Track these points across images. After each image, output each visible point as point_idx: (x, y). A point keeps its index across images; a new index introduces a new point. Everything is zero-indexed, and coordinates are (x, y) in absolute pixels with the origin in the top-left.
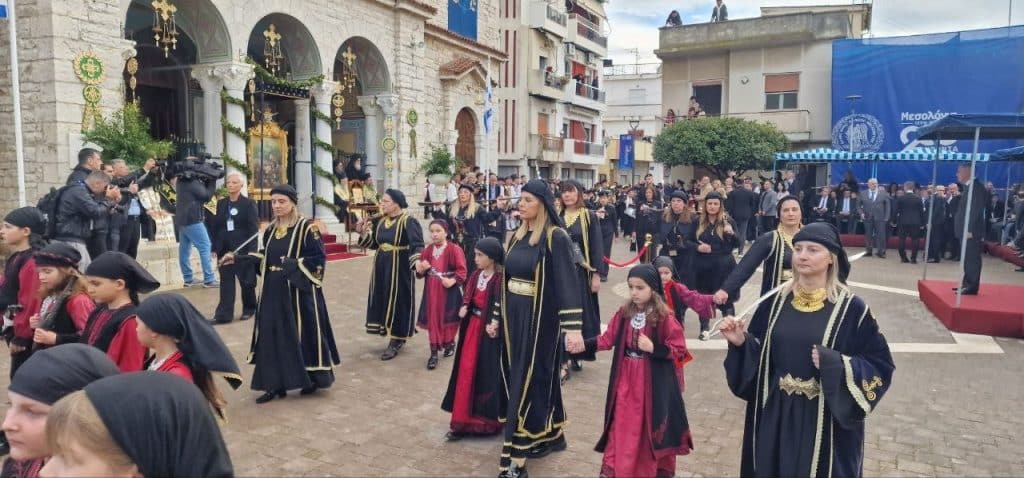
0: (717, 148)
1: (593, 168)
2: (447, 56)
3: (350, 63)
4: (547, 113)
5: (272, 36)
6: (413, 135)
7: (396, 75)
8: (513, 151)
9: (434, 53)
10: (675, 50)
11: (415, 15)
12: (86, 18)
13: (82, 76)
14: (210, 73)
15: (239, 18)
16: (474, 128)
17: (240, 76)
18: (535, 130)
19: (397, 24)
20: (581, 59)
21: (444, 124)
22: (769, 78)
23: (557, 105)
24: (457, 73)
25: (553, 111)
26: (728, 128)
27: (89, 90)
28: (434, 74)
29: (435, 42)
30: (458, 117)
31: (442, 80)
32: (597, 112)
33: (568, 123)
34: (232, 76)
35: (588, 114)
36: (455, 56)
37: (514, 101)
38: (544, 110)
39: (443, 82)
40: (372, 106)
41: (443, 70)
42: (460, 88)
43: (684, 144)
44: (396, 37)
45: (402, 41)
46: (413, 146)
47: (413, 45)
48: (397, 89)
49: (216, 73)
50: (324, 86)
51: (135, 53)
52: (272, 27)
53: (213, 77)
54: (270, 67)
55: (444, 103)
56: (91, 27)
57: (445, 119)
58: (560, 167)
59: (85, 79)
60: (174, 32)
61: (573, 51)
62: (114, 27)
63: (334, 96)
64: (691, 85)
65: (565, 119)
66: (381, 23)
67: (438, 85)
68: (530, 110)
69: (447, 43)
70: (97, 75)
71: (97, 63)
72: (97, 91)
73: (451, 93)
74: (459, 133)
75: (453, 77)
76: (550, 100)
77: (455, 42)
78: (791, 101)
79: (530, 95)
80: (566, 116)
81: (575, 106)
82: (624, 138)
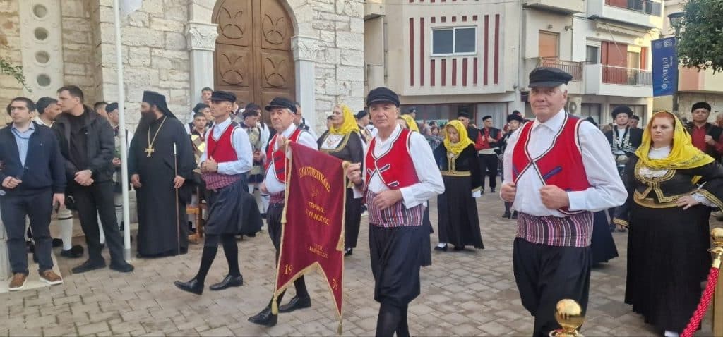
1: (642, 102)
4: (554, 30)
8: (496, 81)
18: (533, 52)
23: (575, 20)
25: (566, 29)
32: (647, 29)
33: (598, 45)
35: (632, 33)
37: (497, 16)
38: (550, 27)
58: (578, 101)
65: (588, 39)
68: (523, 27)
76: (564, 14)
79: (525, 6)
80: (593, 35)
81: (604, 20)
82: (658, 46)
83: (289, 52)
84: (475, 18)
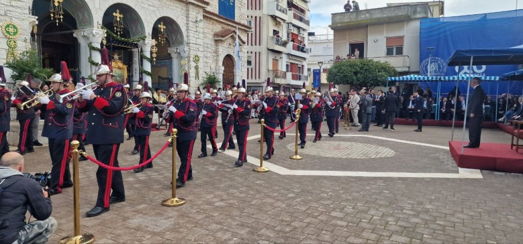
0: (359, 75)
2: (218, 28)
3: (162, 30)
4: (277, 59)
5: (118, 15)
6: (197, 68)
7: (187, 36)
8: (259, 78)
9: (211, 26)
10: (339, 25)
11: (198, 6)
12: (9, 4)
13: (6, 34)
14: (82, 34)
15: (97, 6)
16: (234, 66)
17: (98, 36)
18: (271, 68)
19: (188, 10)
20: (295, 31)
21: (217, 63)
22: (388, 39)
23: (283, 55)
24: (223, 37)
25: (280, 58)
26: (365, 65)
27: (10, 41)
28: (211, 37)
29: (211, 21)
30: (224, 59)
31: (215, 40)
32: (304, 59)
33: (289, 64)
34: (93, 35)
35: (299, 60)
36: (223, 28)
37: (260, 53)
38: (276, 57)
39: (216, 41)
40: (175, 53)
41: (216, 35)
42: (225, 44)
43: (342, 73)
44: (187, 17)
45: (190, 19)
46: (197, 74)
47: (196, 21)
48: (188, 44)
49: (85, 34)
50: (146, 42)
51: (37, 22)
52: (118, 11)
53: (84, 36)
54: (117, 32)
55: (216, 52)
56: (11, 9)
57: (217, 61)
59: (8, 36)
60: (62, 12)
61: (291, 27)
62: (25, 9)
63: (152, 47)
64: (348, 43)
66: (178, 10)
67: (213, 43)
68: (268, 58)
69: (217, 21)
70: (15, 33)
71: (15, 27)
72: (15, 42)
73: (220, 47)
74: (225, 68)
75: (221, 38)
76: (280, 53)
77: (222, 21)
78: (400, 51)
79: (268, 49)
80: (288, 61)
81: (292, 55)
82: (315, 71)
83: (233, 73)
84: (251, 52)
